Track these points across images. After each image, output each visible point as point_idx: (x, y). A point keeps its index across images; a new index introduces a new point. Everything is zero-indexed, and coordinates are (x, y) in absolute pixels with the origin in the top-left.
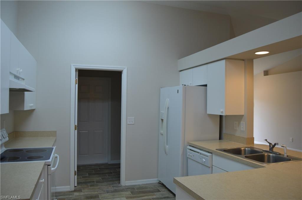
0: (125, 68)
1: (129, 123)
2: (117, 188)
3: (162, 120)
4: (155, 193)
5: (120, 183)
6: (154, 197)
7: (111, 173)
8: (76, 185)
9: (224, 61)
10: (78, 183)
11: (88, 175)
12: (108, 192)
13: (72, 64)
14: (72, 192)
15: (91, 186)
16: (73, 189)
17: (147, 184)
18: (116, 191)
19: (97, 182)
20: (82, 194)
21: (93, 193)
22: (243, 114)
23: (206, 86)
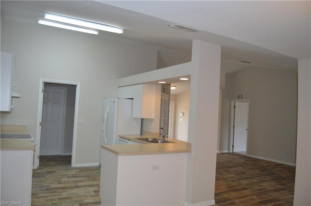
0: (79, 83)
1: (80, 122)
2: (68, 168)
3: (104, 121)
4: (96, 171)
5: (71, 166)
6: (95, 172)
7: (64, 160)
8: (38, 166)
9: (142, 85)
10: (39, 165)
11: (45, 161)
12: (62, 170)
13: (40, 79)
14: (36, 169)
15: (49, 167)
16: (36, 168)
17: (90, 166)
18: (68, 169)
19: (53, 165)
20: (43, 170)
21: (51, 170)
22: (153, 118)
23: (132, 99)
